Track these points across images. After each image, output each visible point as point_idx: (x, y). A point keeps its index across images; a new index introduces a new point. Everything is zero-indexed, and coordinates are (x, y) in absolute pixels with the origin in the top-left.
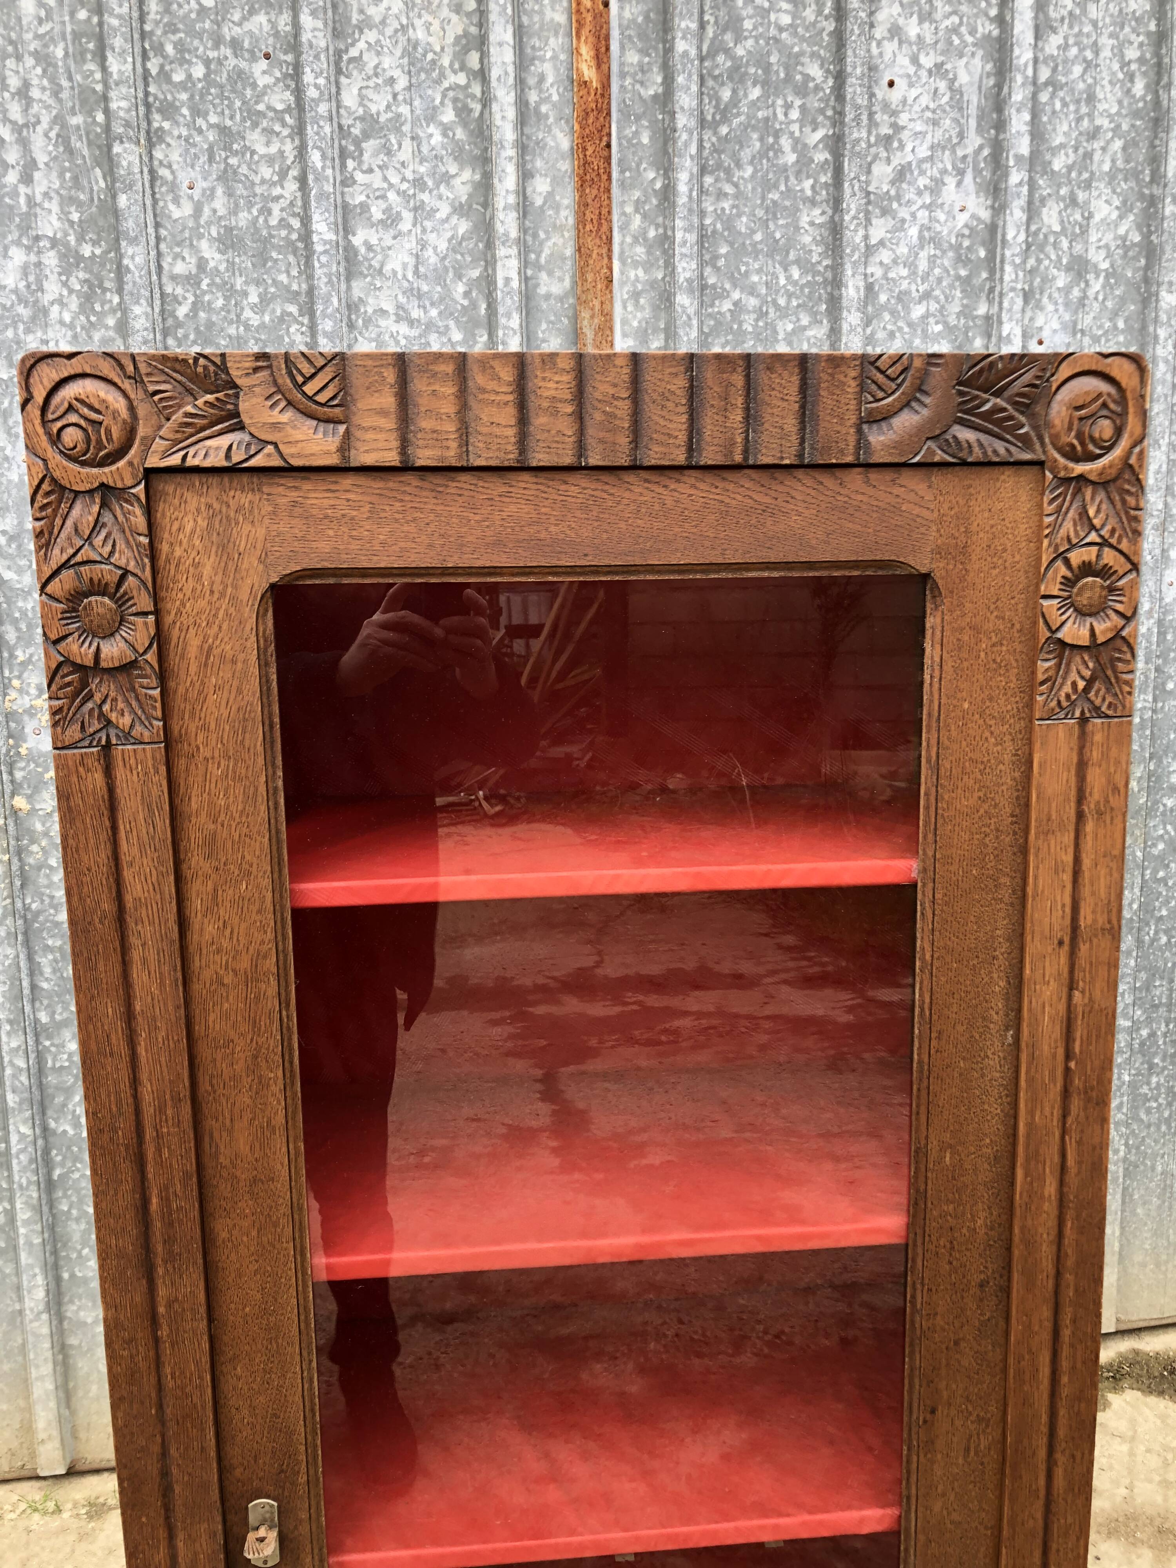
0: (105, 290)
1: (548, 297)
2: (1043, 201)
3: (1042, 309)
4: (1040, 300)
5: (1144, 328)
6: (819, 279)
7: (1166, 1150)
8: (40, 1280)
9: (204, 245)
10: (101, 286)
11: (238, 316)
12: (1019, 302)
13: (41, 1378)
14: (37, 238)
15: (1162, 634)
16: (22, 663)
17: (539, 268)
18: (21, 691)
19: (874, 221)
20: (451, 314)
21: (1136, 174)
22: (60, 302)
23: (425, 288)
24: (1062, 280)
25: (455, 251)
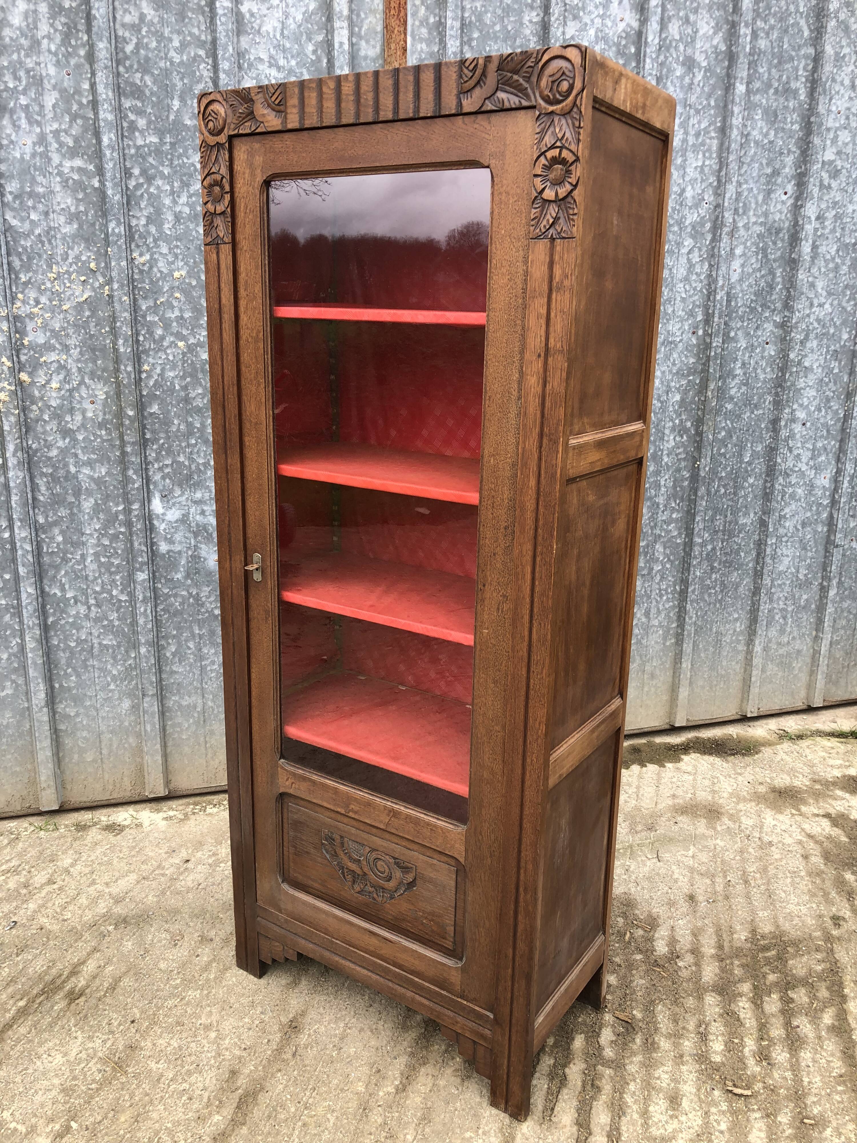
0: (78, 31)
1: (366, 58)
2: (669, 18)
4: (665, 84)
5: (726, 106)
7: (719, 618)
8: (42, 687)
9: (144, 4)
10: (75, 28)
11: (166, 55)
13: (43, 749)
15: (729, 301)
16: (24, 283)
17: (361, 38)
18: (24, 302)
19: (568, 23)
20: (304, 64)
21: (724, 7)
22: (49, 37)
23: (288, 45)
24: (679, 71)
25: (307, 21)
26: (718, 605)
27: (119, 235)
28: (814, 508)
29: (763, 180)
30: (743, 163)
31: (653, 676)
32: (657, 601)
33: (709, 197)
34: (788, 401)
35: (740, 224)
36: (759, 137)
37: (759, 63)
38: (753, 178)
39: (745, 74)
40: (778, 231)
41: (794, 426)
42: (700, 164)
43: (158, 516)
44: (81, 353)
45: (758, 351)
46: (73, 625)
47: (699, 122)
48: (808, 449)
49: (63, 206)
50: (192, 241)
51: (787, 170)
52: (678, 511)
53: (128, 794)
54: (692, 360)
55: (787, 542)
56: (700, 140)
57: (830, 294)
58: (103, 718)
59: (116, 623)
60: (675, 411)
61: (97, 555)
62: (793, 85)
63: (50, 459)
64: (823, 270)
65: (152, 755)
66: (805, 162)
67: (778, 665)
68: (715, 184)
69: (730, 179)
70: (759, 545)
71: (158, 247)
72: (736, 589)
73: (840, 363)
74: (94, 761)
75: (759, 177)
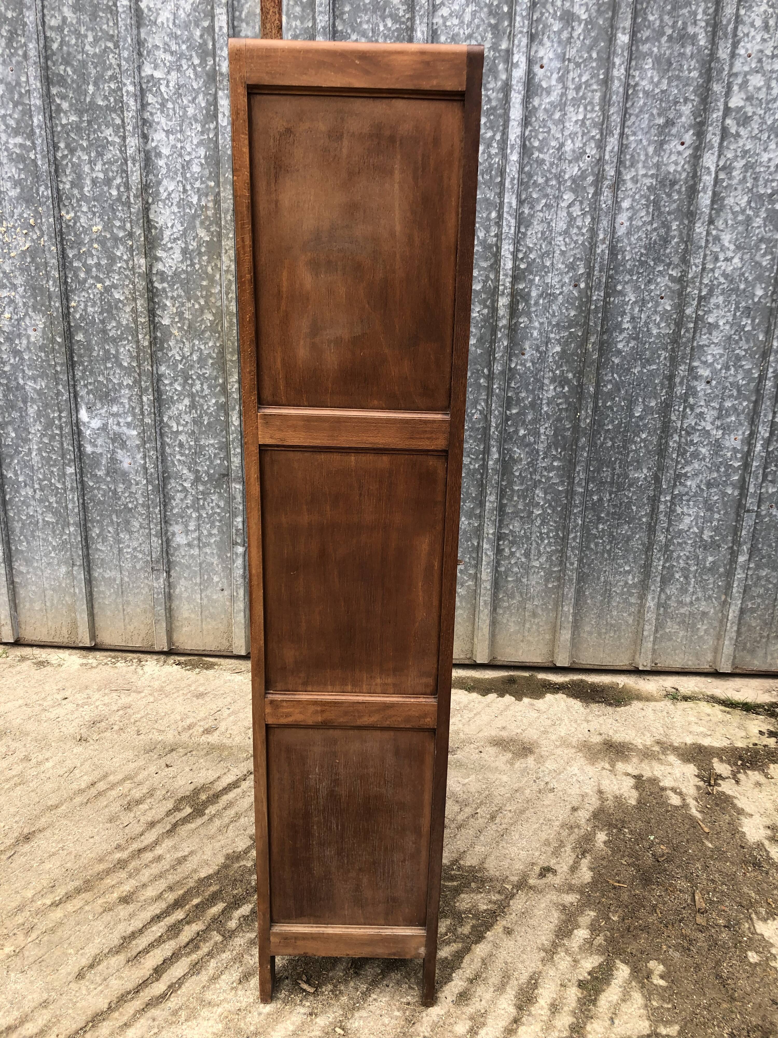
0: (18, 35)
3: (543, 45)
4: (542, 40)
5: (608, 57)
6: (403, 26)
7: (607, 568)
9: (65, 9)
10: (16, 33)
11: (83, 49)
12: (525, 41)
15: (615, 255)
17: (242, 20)
20: (193, 48)
23: (179, 33)
24: (556, 26)
25: (195, 10)
26: (606, 555)
27: (47, 198)
28: (723, 470)
29: (654, 131)
30: (630, 115)
31: (534, 615)
32: (537, 544)
33: (591, 150)
34: (683, 358)
35: (627, 177)
36: (649, 87)
37: (649, 11)
38: (642, 129)
39: (628, 24)
40: (673, 183)
41: (696, 383)
42: (581, 117)
43: (84, 424)
44: (25, 290)
45: (650, 305)
46: (23, 502)
47: (580, 76)
48: (714, 408)
49: (9, 175)
50: (107, 201)
51: (683, 119)
52: (559, 459)
53: (66, 640)
54: (573, 313)
55: (688, 501)
56: (581, 94)
57: (738, 248)
58: (47, 578)
59: (55, 505)
60: (555, 362)
61: (39, 450)
62: (691, 30)
63: (5, 372)
64: (730, 222)
65: (81, 613)
66: (705, 110)
67: (679, 624)
68: (598, 137)
69: (611, 132)
70: (654, 501)
71: (81, 206)
72: (627, 542)
73: (753, 321)
74: (41, 610)
75: (650, 128)
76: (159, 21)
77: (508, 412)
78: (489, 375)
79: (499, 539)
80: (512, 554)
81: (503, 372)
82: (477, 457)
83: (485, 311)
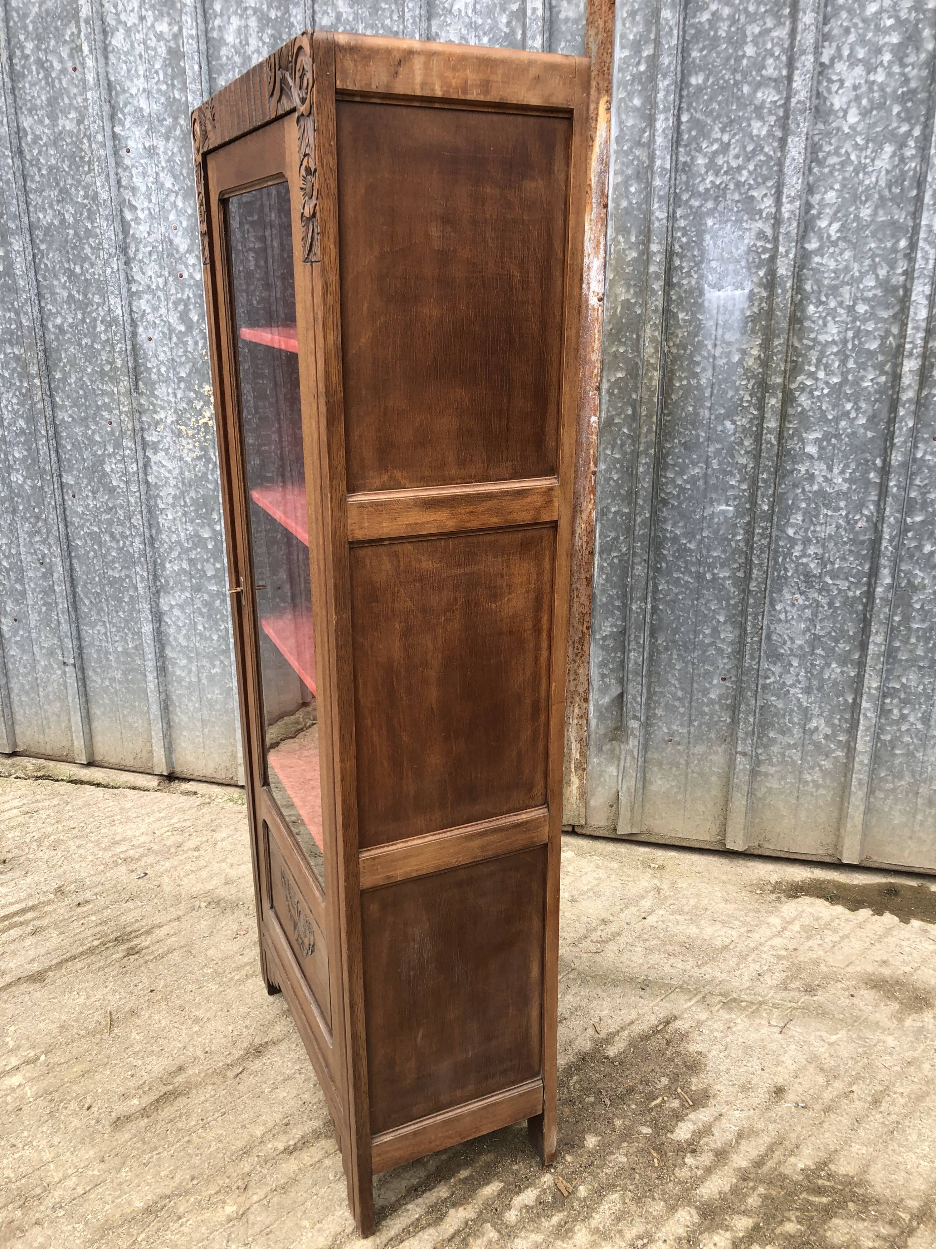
1: (567, 20)
14: (246, 9)
20: (497, 40)
23: (480, 21)
76: (455, 8)
77: (909, 520)
78: (883, 468)
79: (885, 696)
80: (903, 717)
81: (905, 465)
82: (859, 582)
83: (883, 379)
